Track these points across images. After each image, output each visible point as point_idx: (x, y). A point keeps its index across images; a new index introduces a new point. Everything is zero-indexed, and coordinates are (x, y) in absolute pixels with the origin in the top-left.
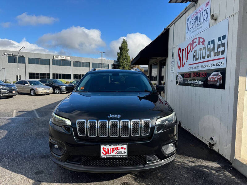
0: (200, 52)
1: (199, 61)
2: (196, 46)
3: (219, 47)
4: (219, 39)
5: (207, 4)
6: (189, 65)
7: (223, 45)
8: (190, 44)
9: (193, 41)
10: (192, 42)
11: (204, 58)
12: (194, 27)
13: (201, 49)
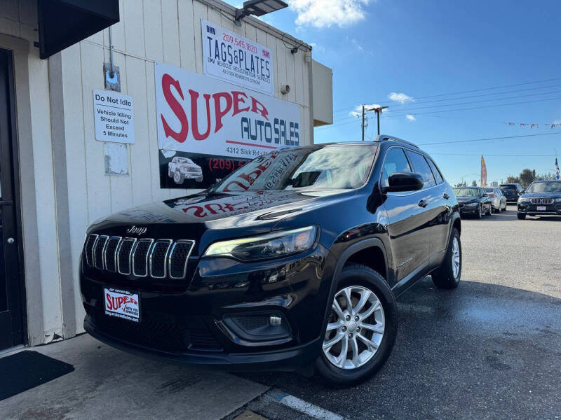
0: (258, 126)
1: (257, 142)
2: (247, 109)
3: (292, 134)
4: (291, 124)
5: (267, 54)
6: (227, 142)
7: (297, 135)
8: (226, 95)
9: (236, 94)
10: (232, 95)
11: (269, 140)
12: (234, 64)
13: (260, 123)
